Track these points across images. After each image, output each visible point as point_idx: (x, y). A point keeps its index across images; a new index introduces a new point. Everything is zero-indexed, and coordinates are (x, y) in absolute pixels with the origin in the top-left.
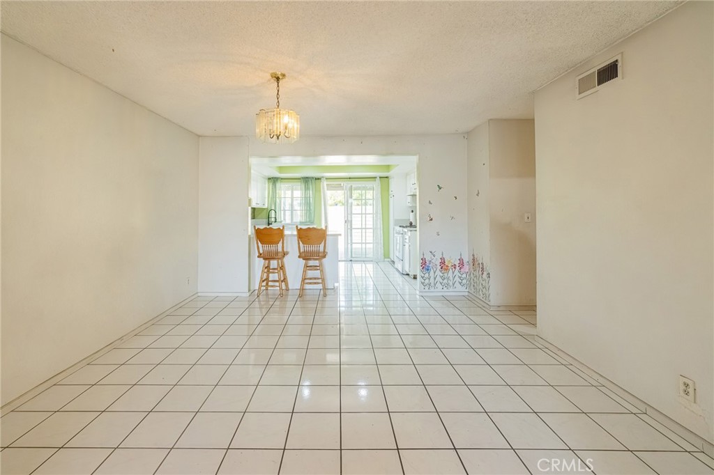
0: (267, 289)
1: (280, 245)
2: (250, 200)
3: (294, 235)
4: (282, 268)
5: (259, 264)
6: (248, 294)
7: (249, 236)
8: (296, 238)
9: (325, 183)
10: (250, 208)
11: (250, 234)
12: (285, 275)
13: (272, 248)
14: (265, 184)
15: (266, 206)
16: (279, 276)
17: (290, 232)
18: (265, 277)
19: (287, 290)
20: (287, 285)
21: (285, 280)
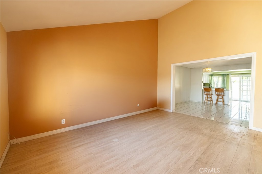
0: (207, 102)
1: (210, 92)
2: (203, 82)
3: (214, 90)
4: (211, 98)
5: (205, 96)
6: (202, 102)
7: (202, 90)
8: (215, 91)
9: (231, 76)
10: (203, 84)
11: (202, 89)
12: (212, 99)
13: (208, 93)
14: (209, 76)
15: (209, 83)
16: (210, 99)
17: (213, 89)
18: (206, 99)
19: (213, 103)
20: (212, 102)
21: (212, 101)
